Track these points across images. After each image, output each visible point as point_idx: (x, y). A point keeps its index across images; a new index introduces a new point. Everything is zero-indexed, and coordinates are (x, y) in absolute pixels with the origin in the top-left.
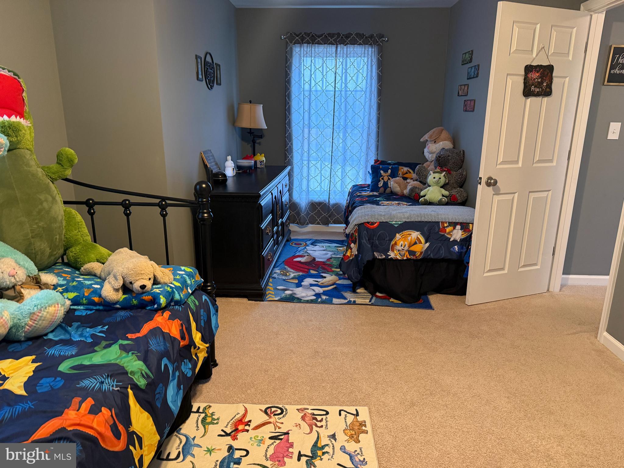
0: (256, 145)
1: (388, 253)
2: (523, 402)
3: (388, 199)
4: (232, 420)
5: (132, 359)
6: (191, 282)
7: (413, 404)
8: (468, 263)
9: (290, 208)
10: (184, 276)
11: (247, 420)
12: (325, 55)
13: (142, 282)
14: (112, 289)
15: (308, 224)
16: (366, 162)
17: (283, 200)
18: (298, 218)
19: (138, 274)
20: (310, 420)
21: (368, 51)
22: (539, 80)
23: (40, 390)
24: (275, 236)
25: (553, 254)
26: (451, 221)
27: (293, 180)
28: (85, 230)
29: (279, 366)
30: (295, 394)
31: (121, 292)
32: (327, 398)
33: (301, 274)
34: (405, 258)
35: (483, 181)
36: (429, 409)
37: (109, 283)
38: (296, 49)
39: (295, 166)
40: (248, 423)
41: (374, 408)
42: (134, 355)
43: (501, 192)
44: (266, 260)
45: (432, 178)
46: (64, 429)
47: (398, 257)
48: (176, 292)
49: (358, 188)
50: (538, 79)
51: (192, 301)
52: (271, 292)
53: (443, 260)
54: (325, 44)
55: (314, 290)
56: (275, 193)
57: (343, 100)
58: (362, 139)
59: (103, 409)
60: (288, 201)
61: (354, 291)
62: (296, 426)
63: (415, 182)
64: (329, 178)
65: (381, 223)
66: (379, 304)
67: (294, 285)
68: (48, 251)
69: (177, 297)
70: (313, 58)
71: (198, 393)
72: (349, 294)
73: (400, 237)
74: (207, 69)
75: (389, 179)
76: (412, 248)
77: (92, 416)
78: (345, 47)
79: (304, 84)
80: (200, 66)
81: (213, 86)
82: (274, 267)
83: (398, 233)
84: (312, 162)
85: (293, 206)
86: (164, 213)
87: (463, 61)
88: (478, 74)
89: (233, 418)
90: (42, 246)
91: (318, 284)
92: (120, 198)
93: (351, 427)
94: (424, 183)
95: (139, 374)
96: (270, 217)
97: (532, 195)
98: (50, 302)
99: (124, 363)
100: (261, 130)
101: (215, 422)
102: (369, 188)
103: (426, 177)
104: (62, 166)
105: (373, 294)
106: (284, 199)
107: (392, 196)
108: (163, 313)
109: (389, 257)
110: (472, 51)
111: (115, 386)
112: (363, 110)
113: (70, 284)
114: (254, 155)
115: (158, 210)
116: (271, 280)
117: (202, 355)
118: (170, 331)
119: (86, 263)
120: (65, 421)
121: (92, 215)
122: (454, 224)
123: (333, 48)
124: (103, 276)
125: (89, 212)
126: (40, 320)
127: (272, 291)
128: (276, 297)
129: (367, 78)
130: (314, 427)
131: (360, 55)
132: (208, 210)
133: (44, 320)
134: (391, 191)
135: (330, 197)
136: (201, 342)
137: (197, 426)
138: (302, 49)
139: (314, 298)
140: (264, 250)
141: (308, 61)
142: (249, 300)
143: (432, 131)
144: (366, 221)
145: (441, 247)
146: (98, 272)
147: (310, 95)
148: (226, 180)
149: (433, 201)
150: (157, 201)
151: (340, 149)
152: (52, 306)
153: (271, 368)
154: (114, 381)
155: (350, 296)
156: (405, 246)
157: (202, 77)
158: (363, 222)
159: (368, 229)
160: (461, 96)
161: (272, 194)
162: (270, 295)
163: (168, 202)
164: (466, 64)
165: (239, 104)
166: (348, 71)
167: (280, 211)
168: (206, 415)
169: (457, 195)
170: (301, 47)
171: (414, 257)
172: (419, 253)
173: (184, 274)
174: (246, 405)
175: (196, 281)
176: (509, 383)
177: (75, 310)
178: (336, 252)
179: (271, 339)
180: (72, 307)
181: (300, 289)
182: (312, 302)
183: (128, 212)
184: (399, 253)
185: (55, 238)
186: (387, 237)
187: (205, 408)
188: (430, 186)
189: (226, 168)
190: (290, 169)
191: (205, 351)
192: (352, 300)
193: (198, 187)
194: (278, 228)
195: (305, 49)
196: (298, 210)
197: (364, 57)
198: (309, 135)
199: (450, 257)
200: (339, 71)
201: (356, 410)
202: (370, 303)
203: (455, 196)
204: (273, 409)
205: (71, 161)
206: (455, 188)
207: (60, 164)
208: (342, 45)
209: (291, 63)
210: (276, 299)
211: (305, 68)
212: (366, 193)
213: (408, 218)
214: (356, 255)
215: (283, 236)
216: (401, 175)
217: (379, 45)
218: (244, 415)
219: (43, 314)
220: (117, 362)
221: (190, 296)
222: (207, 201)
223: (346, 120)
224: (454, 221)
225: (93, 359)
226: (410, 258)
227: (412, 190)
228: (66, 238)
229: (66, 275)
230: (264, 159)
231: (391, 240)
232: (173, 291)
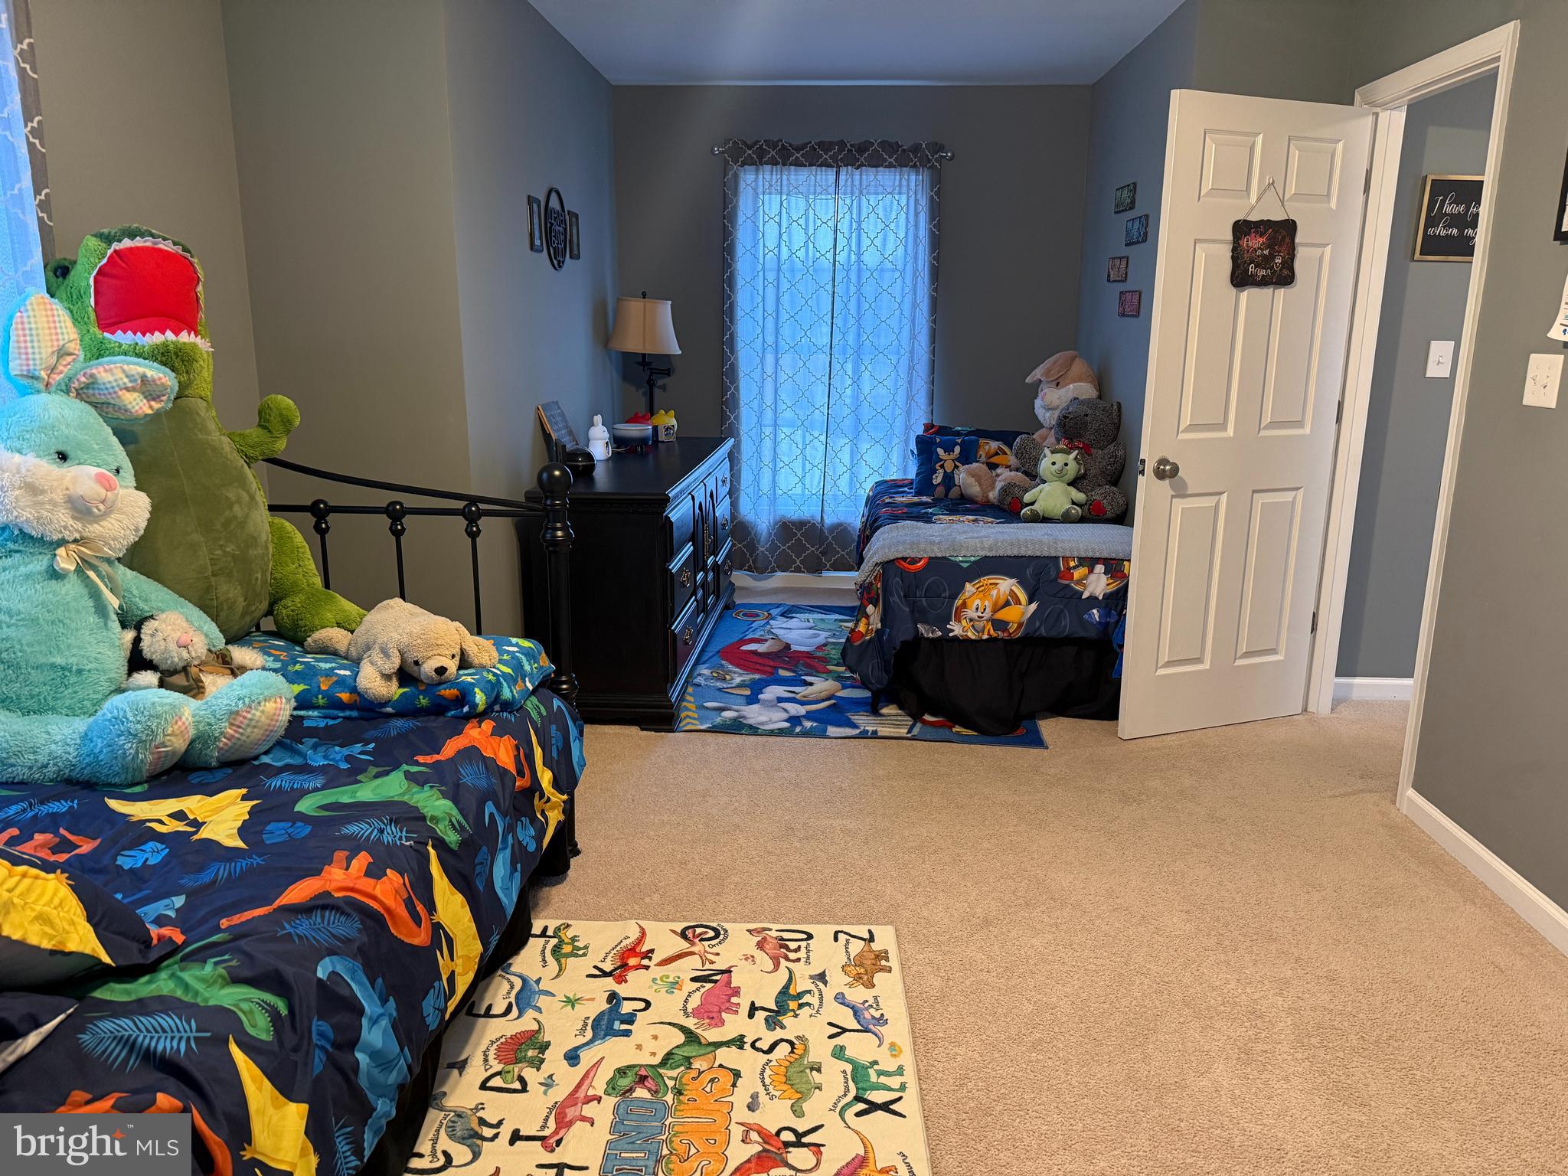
0: (657, 391)
1: (948, 626)
2: (1218, 919)
3: (953, 511)
4: (613, 949)
5: (432, 796)
6: (531, 669)
7: (987, 923)
8: (1121, 646)
9: (732, 533)
10: (518, 654)
11: (645, 949)
12: (812, 189)
13: (439, 661)
14: (378, 675)
15: (773, 571)
16: (906, 428)
17: (717, 515)
18: (751, 556)
19: (430, 646)
20: (775, 949)
21: (908, 180)
22: (1266, 252)
23: (268, 839)
24: (700, 593)
25: (1314, 629)
26: (1083, 555)
27: (739, 471)
28: (311, 565)
29: (709, 854)
30: (742, 904)
31: (395, 683)
32: (810, 911)
33: (757, 676)
34: (985, 637)
35: (1149, 468)
36: (1021, 932)
37: (373, 664)
38: (748, 176)
39: (744, 438)
40: (648, 954)
41: (906, 930)
42: (435, 789)
43: (1189, 492)
44: (680, 644)
45: (1049, 463)
46: (328, 894)
47: (970, 634)
48: (505, 684)
49: (887, 488)
50: (1262, 250)
51: (532, 705)
52: (690, 714)
53: (1069, 641)
54: (811, 165)
55: (786, 711)
56: (700, 496)
57: (853, 289)
58: (896, 379)
59: (388, 871)
60: (728, 517)
61: (875, 711)
62: (746, 959)
63: (1013, 473)
64: (821, 466)
65: (933, 561)
66: (929, 737)
67: (743, 700)
68: (241, 603)
69: (506, 694)
70: (784, 197)
71: (542, 903)
72: (863, 717)
73: (974, 590)
74: (552, 224)
75: (956, 467)
76: (1002, 615)
77: (372, 881)
78: (857, 172)
79: (764, 255)
80: (536, 221)
81: (563, 263)
82: (697, 663)
83: (970, 582)
84: (784, 430)
85: (740, 529)
86: (474, 529)
87: (1117, 206)
88: (1146, 234)
89: (616, 946)
90: (231, 592)
91: (794, 698)
92: (383, 498)
93: (859, 961)
94: (1033, 477)
95: (447, 822)
96: (689, 549)
97: (1261, 499)
98: (266, 693)
99: (418, 802)
100: (668, 357)
101: (581, 952)
102: (912, 488)
103: (1036, 463)
104: (270, 431)
105: (916, 717)
106: (720, 511)
107: (961, 504)
108: (480, 723)
109: (951, 635)
110: (1135, 184)
111: (404, 839)
112: (897, 313)
113: (290, 668)
114: (652, 415)
115: (461, 522)
116: (690, 690)
117: (555, 817)
118: (495, 754)
119: (317, 630)
120: (328, 883)
121: (322, 533)
122: (1090, 563)
123: (830, 175)
124: (354, 653)
125: (317, 528)
126: (248, 725)
127: (693, 711)
128: (702, 724)
129: (906, 242)
130: (782, 960)
131: (889, 190)
132: (563, 522)
133: (255, 727)
134: (962, 494)
135: (825, 509)
136: (552, 790)
137: (544, 960)
138: (761, 177)
139: (787, 725)
140: (676, 620)
141: (773, 203)
142: (642, 730)
143: (1052, 359)
144: (900, 556)
145: (1062, 611)
146: (342, 647)
147: (778, 279)
148: (592, 467)
149: (1051, 515)
150: (460, 505)
151: (848, 401)
152: (270, 699)
153: (693, 858)
154: (401, 832)
155: (864, 721)
156: (985, 609)
157: (542, 244)
158: (892, 558)
159: (903, 574)
160: (1115, 281)
161: (693, 498)
162: (688, 720)
163: (482, 506)
164: (1123, 211)
165: (618, 299)
166: (864, 225)
167: (710, 538)
168: (561, 941)
169: (1105, 501)
170: (757, 171)
171: (1005, 635)
172: (1016, 625)
173: (517, 652)
174: (643, 923)
175: (542, 667)
176: (1193, 887)
177: (302, 718)
178: (837, 631)
179: (693, 805)
180: (295, 713)
181: (755, 707)
182: (781, 733)
183: (399, 527)
184: (973, 626)
185: (254, 578)
186: (945, 590)
187: (558, 929)
188: (1044, 482)
189: (591, 442)
190: (733, 446)
191: (561, 809)
192: (870, 729)
193: (545, 475)
194: (706, 576)
195: (767, 177)
196: (752, 539)
197: (900, 193)
198: (776, 368)
199: (1082, 634)
200: (843, 226)
201: (870, 932)
202: (909, 735)
203: (1099, 503)
204: (699, 930)
205: (286, 422)
206: (1099, 485)
207: (265, 428)
208: (850, 167)
209: (735, 208)
210: (704, 727)
211: (767, 218)
212: (904, 499)
213: (991, 549)
214: (877, 631)
215: (717, 594)
216: (983, 459)
217: (932, 167)
218: (640, 940)
219: (254, 715)
220: (405, 798)
221: (529, 696)
222: (564, 505)
223: (859, 335)
224: (1090, 555)
225: (357, 795)
226: (995, 635)
227: (1005, 491)
228: (275, 579)
229: (278, 653)
230: (674, 422)
231: (954, 597)
232: (498, 681)
